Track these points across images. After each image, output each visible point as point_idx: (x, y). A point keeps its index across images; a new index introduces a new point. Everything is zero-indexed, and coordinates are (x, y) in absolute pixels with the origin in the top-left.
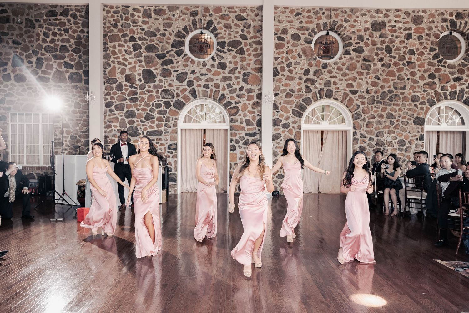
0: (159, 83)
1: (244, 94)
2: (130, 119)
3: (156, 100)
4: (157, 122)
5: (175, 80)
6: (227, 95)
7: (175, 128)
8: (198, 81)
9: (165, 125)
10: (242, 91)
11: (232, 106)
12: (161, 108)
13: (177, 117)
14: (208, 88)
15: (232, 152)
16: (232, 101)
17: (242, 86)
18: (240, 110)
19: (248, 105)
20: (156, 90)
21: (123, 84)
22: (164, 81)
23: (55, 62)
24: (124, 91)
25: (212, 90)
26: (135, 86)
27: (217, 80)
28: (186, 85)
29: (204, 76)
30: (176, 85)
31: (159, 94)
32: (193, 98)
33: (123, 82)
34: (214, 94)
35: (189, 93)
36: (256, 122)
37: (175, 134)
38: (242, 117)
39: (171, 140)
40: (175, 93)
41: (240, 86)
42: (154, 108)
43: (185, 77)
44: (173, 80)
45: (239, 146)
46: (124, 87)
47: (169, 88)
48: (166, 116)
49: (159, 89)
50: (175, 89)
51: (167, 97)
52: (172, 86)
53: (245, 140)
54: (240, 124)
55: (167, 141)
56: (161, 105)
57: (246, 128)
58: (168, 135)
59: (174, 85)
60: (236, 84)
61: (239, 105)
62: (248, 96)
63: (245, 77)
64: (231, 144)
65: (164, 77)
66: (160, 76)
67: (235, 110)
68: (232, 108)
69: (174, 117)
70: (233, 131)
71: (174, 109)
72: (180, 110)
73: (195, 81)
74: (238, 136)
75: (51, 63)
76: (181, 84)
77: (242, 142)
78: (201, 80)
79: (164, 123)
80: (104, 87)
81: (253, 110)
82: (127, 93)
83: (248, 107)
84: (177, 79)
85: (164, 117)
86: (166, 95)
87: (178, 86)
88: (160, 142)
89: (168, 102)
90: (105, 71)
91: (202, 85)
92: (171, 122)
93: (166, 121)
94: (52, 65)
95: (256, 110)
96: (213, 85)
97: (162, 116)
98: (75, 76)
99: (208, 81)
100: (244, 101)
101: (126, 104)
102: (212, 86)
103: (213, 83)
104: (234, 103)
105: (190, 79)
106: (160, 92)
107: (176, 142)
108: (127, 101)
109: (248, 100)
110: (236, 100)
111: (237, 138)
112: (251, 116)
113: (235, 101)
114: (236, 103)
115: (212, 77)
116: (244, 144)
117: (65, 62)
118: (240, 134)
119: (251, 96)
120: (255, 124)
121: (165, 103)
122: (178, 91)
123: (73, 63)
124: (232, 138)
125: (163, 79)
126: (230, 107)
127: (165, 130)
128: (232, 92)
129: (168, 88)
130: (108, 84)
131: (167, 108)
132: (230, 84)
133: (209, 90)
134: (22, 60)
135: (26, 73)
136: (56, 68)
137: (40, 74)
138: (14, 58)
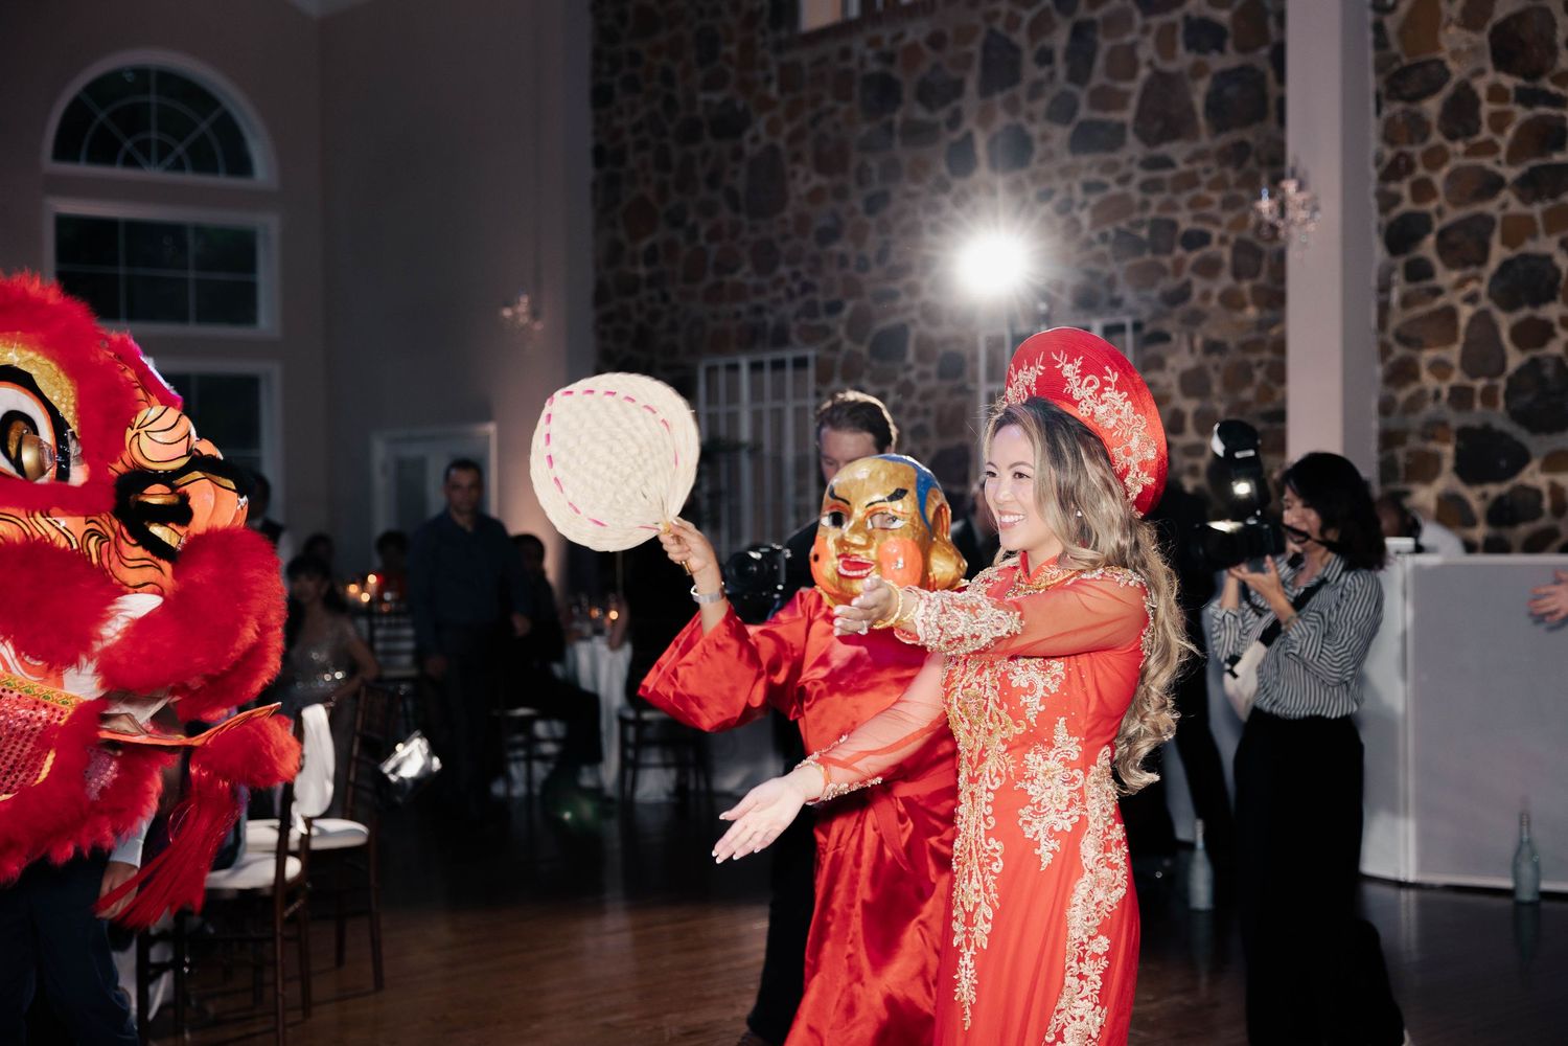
2: (1524, 312)
21: (1481, 86)
23: (1146, 30)
24: (1485, 133)
26: (1552, 88)
33: (1480, 72)
46: (1486, 109)
75: (1128, 39)
80: (1374, 127)
82: (1504, 141)
90: (1379, 28)
94: (1132, 47)
98: (1231, 91)
101: (1498, 215)
108: (1506, 195)
117: (1187, 18)
123: (1223, 16)
130: (1398, 106)
134: (1015, 50)
135: (1031, 118)
136: (1150, 63)
137: (1084, 113)
138: (986, 48)
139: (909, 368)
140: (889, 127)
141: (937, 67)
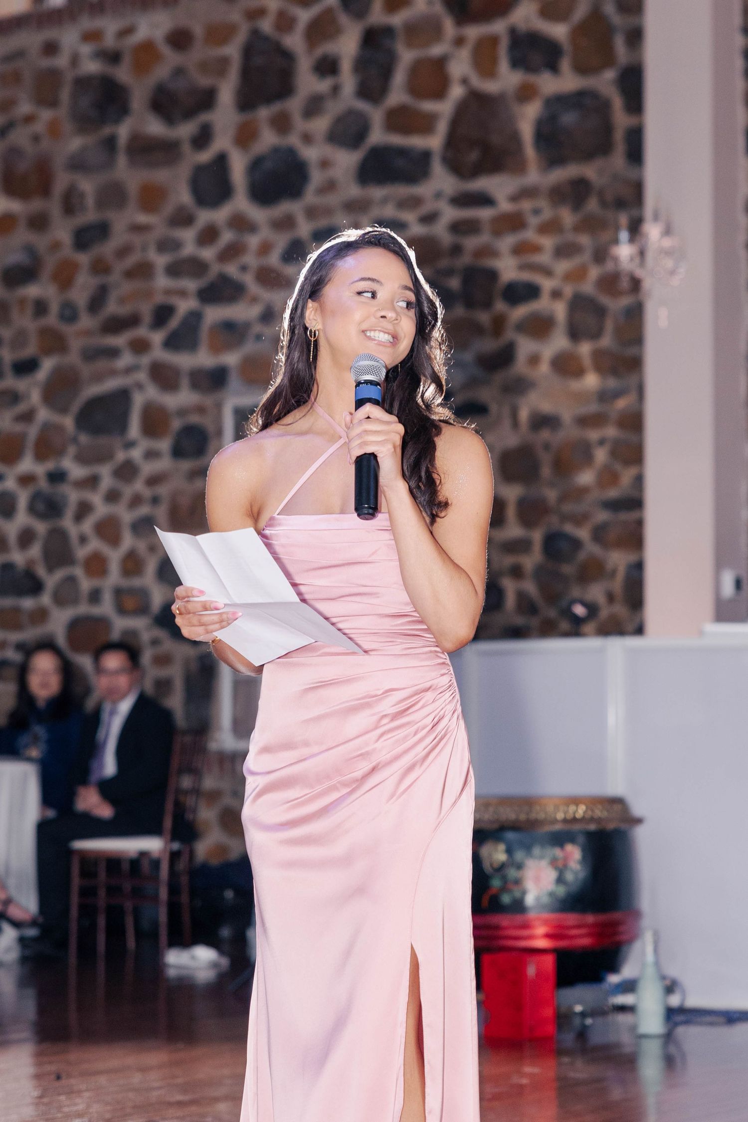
23: (459, 42)
75: (437, 50)
94: (442, 61)
98: (569, 119)
117: (513, 32)
123: (559, 31)
134: (288, 56)
135: (307, 139)
136: (465, 81)
137: (378, 136)
138: (248, 52)
139: (130, 445)
140: (110, 144)
141: (179, 72)
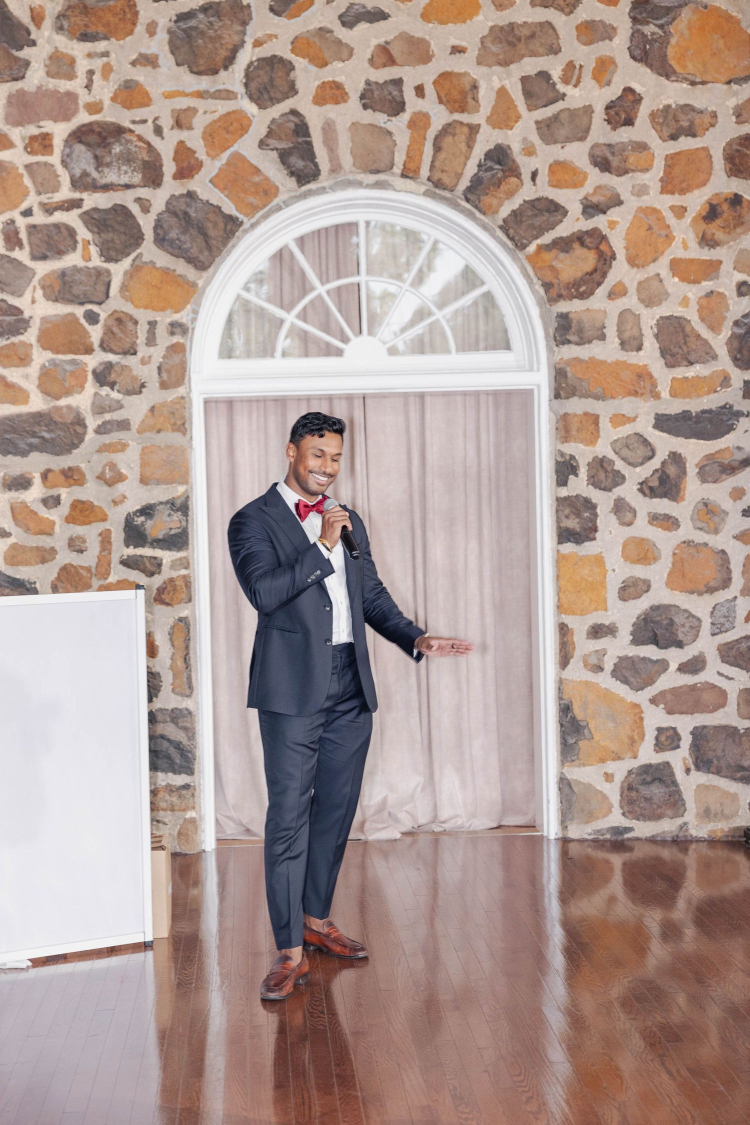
0: (53, 84)
1: (642, 147)
3: (32, 200)
4: (41, 357)
5: (167, 60)
6: (529, 151)
7: (171, 395)
8: (323, 64)
9: (103, 377)
10: (629, 122)
11: (564, 230)
12: (73, 260)
13: (183, 317)
14: (397, 107)
15: (569, 548)
16: (561, 196)
17: (628, 90)
18: (621, 255)
19: (671, 219)
20: (33, 130)
22: (82, 66)
25: (419, 123)
27: (457, 50)
28: (240, 89)
29: (363, 26)
30: (169, 96)
31: (55, 159)
32: (292, 182)
34: (437, 148)
35: (262, 144)
36: (726, 332)
37: (175, 438)
38: (631, 301)
39: (144, 481)
40: (166, 148)
41: (613, 92)
42: (22, 255)
43: (230, 38)
44: (148, 61)
45: (621, 508)
47: (123, 117)
48: (103, 313)
49: (48, 126)
50: (166, 122)
51: (111, 176)
52: (145, 100)
53: (656, 463)
54: (623, 356)
55: (121, 487)
56: (72, 233)
57: (663, 376)
58: (122, 447)
59: (155, 92)
60: (587, 80)
61: (612, 225)
62: (671, 161)
63: (650, 29)
64: (564, 492)
65: (85, 37)
66: (60, 29)
67: (585, 260)
68: (563, 245)
69: (164, 319)
70: (576, 406)
71: (163, 259)
72: (202, 266)
73: (300, 63)
74: (609, 433)
76: (204, 83)
77: (635, 475)
78: (344, 52)
79: (92, 361)
81: (706, 254)
83: (669, 238)
84: (174, 49)
85: (92, 318)
86: (99, 163)
87: (183, 103)
88: (67, 495)
89: (121, 211)
91: (354, 88)
92: (143, 351)
93: (104, 346)
95: (724, 254)
96: (430, 90)
97: (79, 311)
99: (391, 61)
100: (641, 191)
102: (420, 91)
103: (426, 74)
104: (575, 208)
105: (265, 51)
106: (58, 143)
107: (181, 489)
109: (668, 185)
110: (588, 188)
111: (603, 448)
112: (694, 292)
113: (582, 193)
114: (591, 209)
115: (420, 29)
116: (648, 490)
118: (619, 420)
119: (690, 156)
120: (722, 352)
121: (95, 219)
122: (184, 135)
124: (570, 448)
125: (78, 49)
126: (547, 238)
127: (99, 408)
128: (563, 132)
129: (112, 114)
131: (111, 254)
132: (544, 76)
133: (399, 125)
